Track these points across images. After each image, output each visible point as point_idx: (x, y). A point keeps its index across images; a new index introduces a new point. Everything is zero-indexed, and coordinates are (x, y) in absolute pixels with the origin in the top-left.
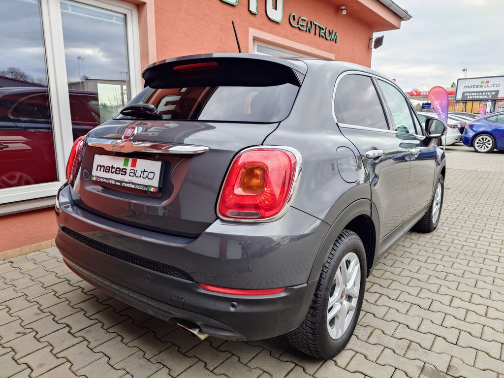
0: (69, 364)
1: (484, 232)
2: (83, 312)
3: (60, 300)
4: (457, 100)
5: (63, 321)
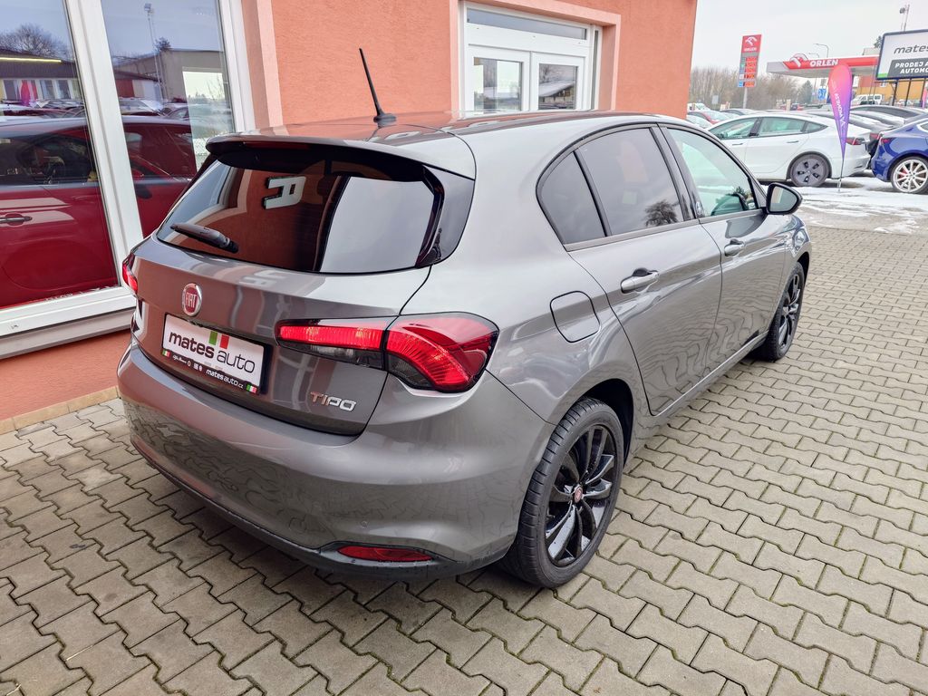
3: (134, 492)
4: (879, 77)
5: (142, 526)
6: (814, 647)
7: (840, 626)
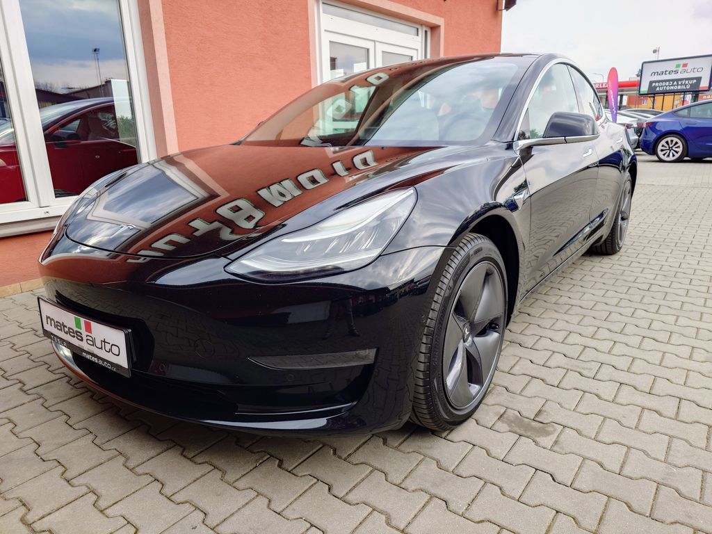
0: (11, 426)
1: (640, 256)
2: (47, 366)
3: (17, 354)
4: (641, 93)
5: (15, 377)
6: (613, 443)
7: (636, 428)
